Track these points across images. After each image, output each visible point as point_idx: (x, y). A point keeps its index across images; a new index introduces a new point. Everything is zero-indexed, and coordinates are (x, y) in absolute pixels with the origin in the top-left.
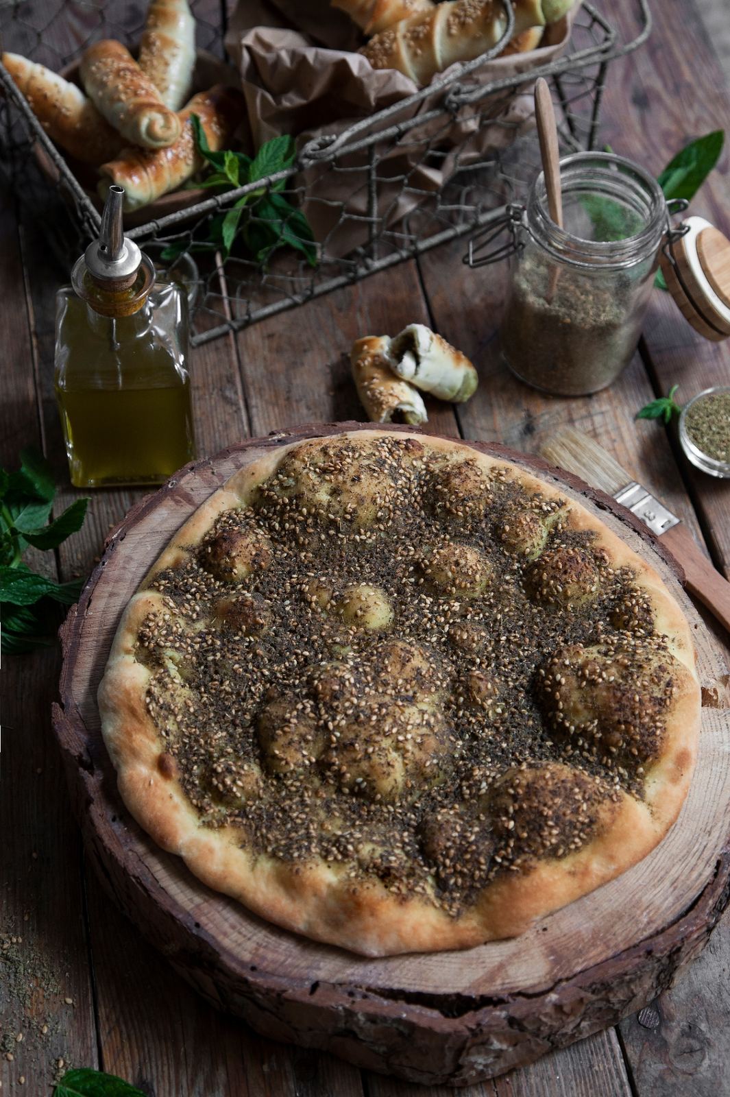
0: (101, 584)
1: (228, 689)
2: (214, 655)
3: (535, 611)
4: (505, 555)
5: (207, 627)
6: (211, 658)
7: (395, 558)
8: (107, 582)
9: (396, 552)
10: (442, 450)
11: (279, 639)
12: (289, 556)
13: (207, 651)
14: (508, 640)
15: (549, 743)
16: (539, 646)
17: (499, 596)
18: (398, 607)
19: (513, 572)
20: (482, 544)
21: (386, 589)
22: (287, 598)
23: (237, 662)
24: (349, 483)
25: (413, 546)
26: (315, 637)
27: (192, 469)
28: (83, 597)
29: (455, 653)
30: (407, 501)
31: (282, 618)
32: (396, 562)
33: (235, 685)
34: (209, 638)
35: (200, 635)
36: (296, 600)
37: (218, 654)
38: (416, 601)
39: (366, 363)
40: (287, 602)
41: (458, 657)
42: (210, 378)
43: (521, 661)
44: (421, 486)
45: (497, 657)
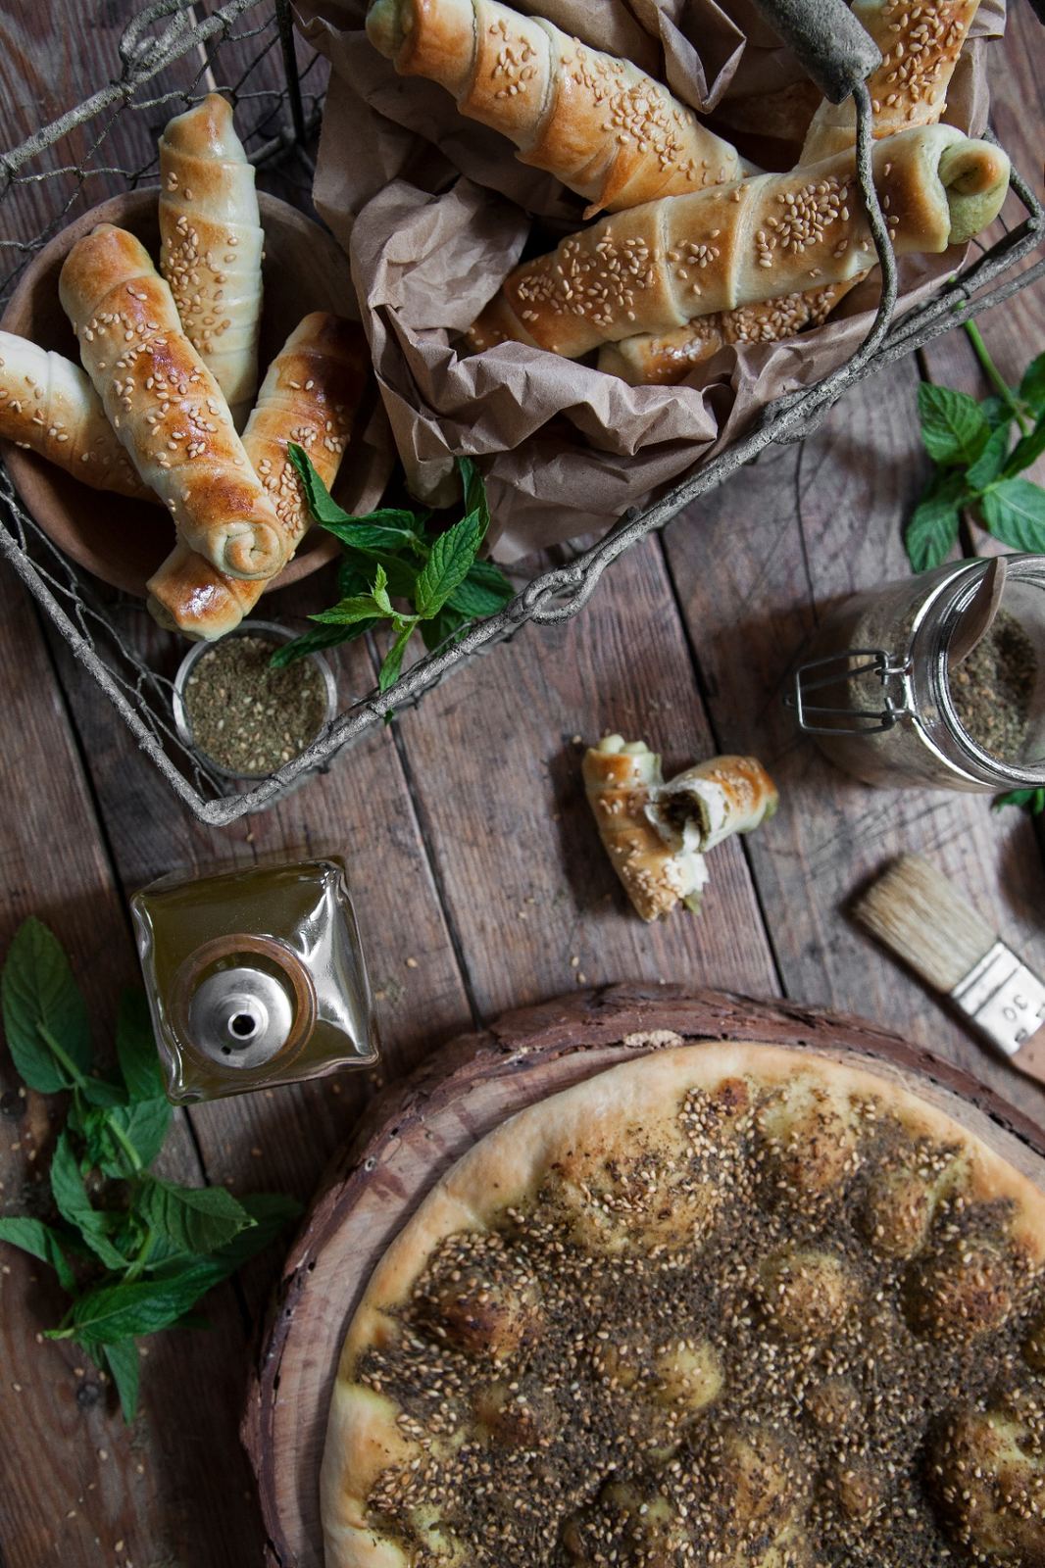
0: (289, 1347)
1: (512, 1539)
2: (484, 1485)
3: (919, 1346)
4: (875, 1263)
5: (469, 1440)
6: (480, 1491)
7: (719, 1286)
8: (298, 1345)
9: (721, 1276)
10: (772, 1080)
11: (571, 1447)
12: (567, 1305)
13: (474, 1481)
14: (885, 1401)
15: (945, 1553)
16: (927, 1404)
17: (870, 1332)
18: (731, 1365)
19: (887, 1288)
20: (842, 1246)
21: (711, 1339)
22: (575, 1378)
23: (518, 1496)
24: (654, 1220)
25: (745, 1263)
26: (621, 1439)
27: (395, 1132)
28: (266, 1372)
29: (815, 1434)
30: (732, 1195)
31: (571, 1411)
32: (722, 1292)
33: (521, 1529)
34: (473, 1460)
35: (461, 1456)
36: (587, 1378)
37: (490, 1486)
38: (755, 1355)
39: (616, 809)
40: (575, 1386)
41: (820, 1439)
42: (369, 808)
43: (904, 1432)
44: (753, 1172)
45: (872, 1431)
